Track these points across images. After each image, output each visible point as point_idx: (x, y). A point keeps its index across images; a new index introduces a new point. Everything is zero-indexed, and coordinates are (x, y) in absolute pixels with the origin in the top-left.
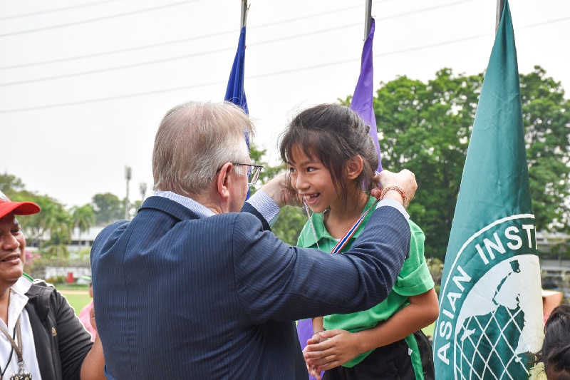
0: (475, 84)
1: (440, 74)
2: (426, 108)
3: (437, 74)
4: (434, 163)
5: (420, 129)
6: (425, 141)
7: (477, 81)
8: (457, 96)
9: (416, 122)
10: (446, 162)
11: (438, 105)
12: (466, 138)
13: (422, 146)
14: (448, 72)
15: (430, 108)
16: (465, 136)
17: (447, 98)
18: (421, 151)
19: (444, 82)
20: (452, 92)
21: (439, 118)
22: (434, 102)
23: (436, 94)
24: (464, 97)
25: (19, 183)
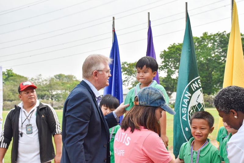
0: (216, 37)
1: (204, 34)
2: (200, 45)
3: (203, 34)
4: (203, 63)
5: (199, 52)
6: (200, 56)
7: (216, 35)
8: (210, 41)
9: (197, 50)
10: (208, 62)
11: (204, 44)
12: (214, 54)
13: (200, 58)
14: (207, 33)
15: (201, 45)
16: (213, 53)
17: (207, 42)
18: (199, 60)
19: (206, 37)
20: (208, 40)
21: (205, 48)
22: (203, 43)
23: (203, 41)
24: (212, 41)
25: (75, 78)
